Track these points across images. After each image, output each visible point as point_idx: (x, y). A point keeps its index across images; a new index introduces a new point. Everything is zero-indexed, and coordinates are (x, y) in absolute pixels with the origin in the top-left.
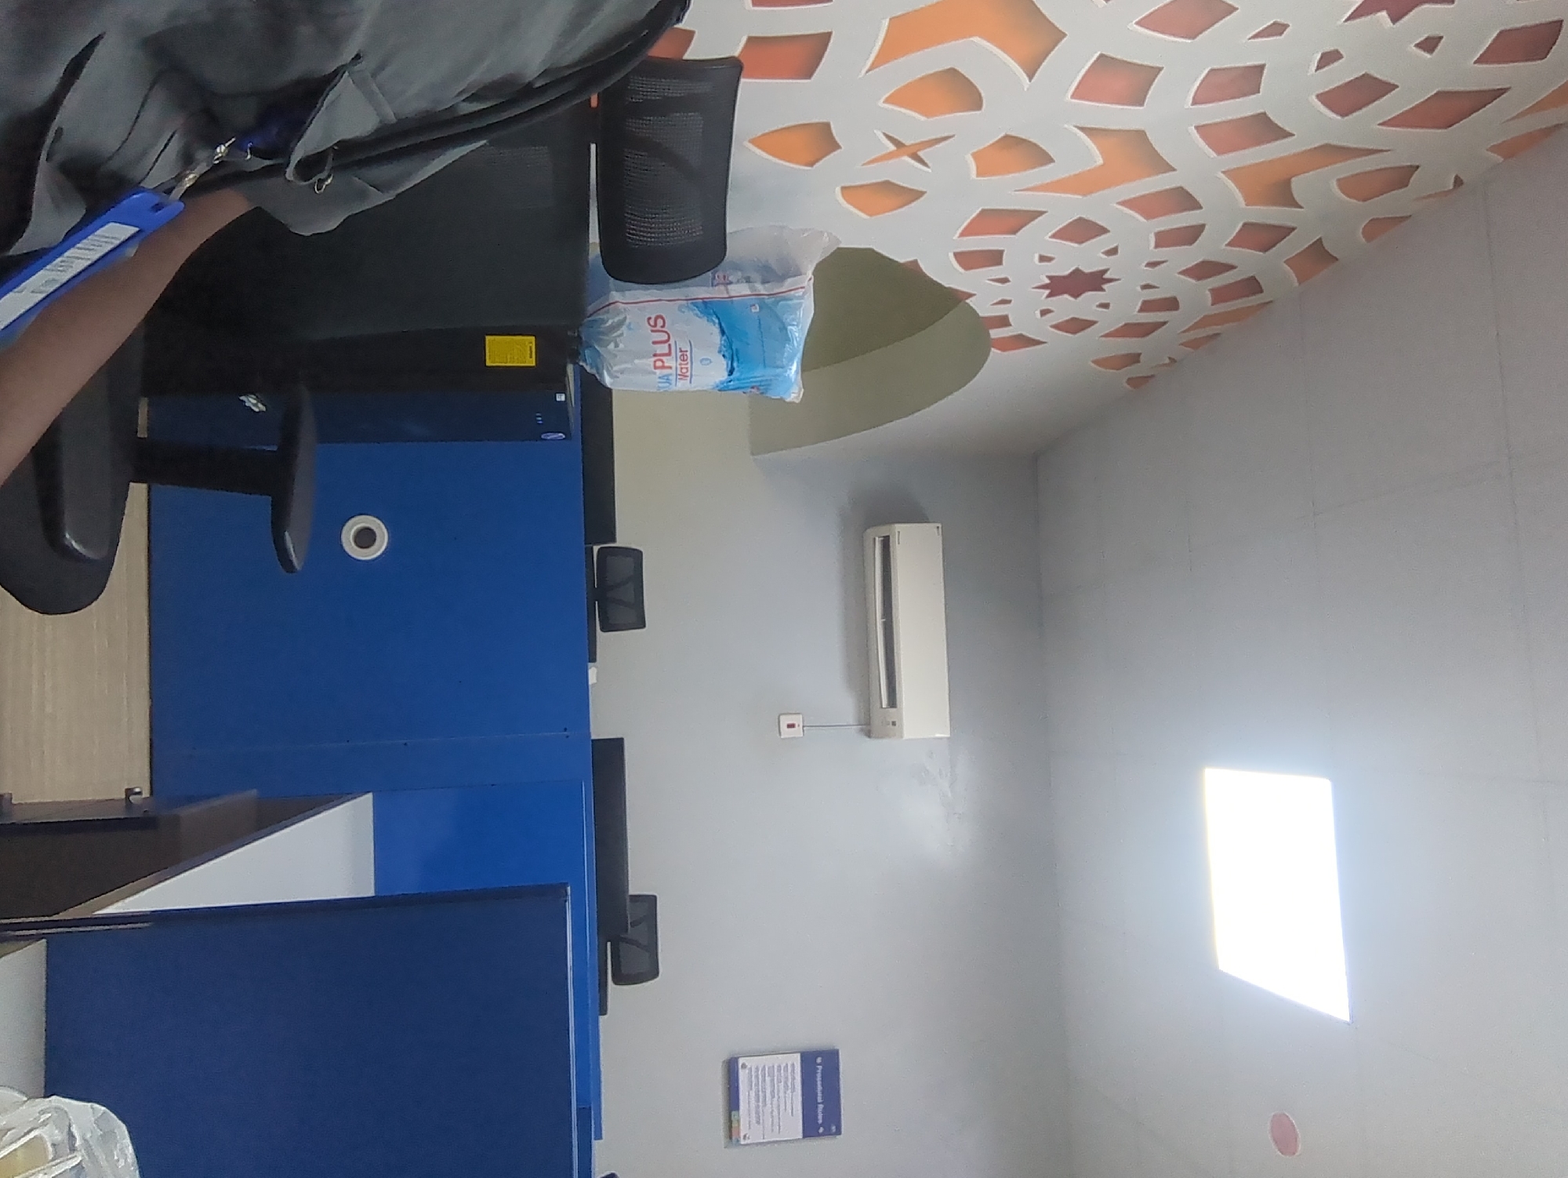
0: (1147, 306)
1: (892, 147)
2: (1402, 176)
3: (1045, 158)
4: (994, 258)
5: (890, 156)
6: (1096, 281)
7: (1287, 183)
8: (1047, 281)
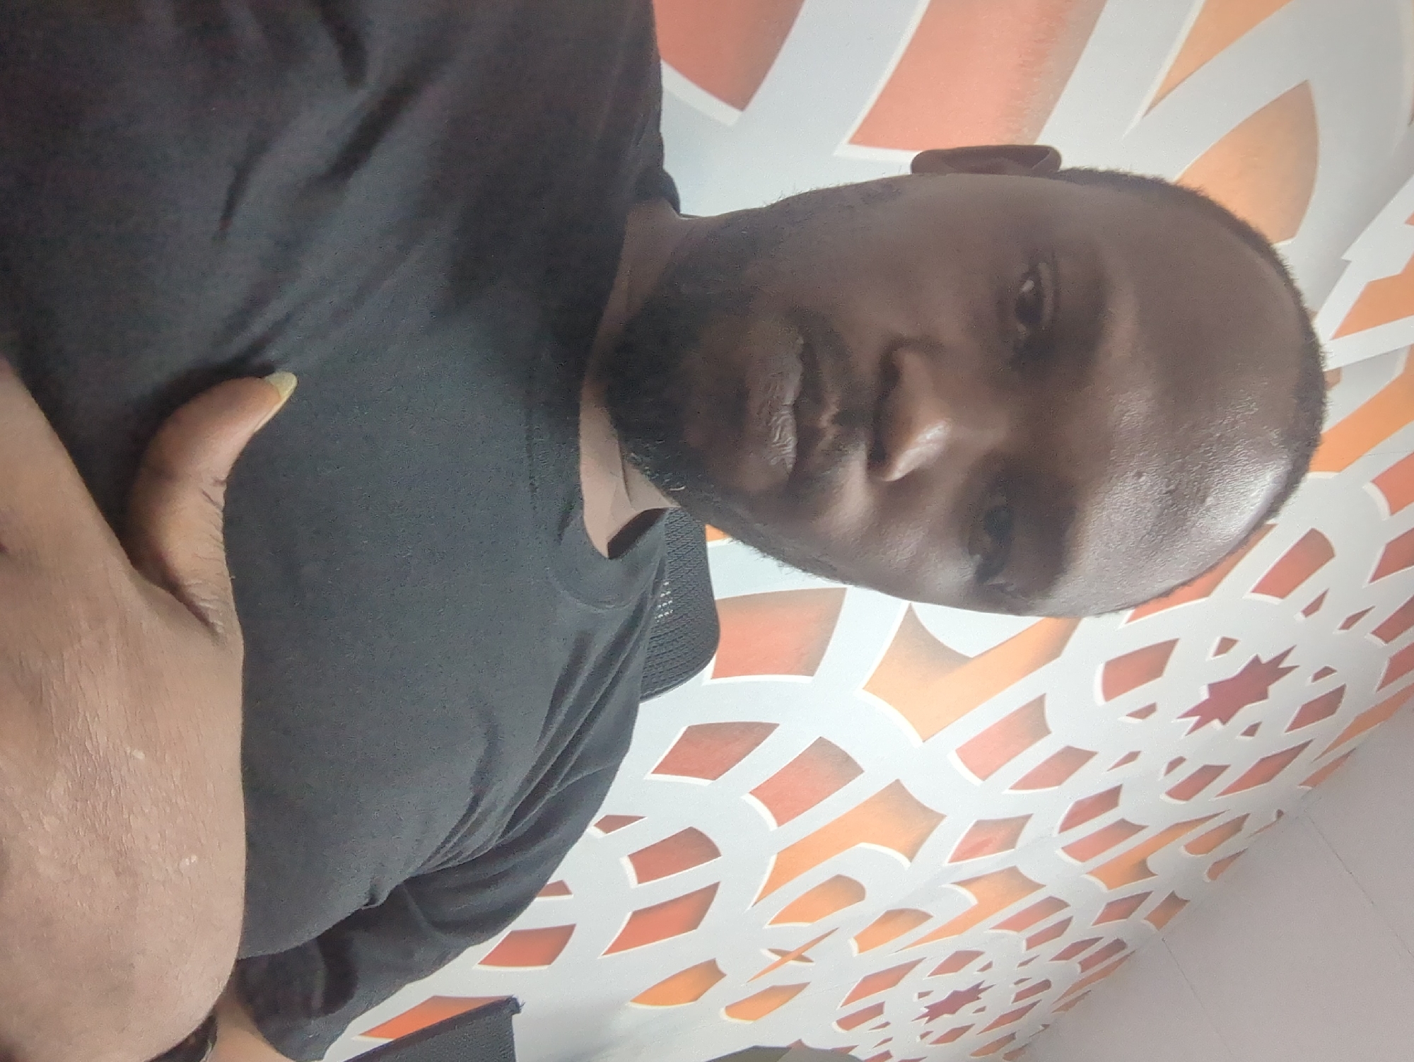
0: (1019, 997)
1: (777, 958)
2: (1236, 826)
3: (925, 917)
4: (878, 1009)
5: (775, 966)
6: (974, 993)
7: (1143, 863)
8: (927, 1010)
